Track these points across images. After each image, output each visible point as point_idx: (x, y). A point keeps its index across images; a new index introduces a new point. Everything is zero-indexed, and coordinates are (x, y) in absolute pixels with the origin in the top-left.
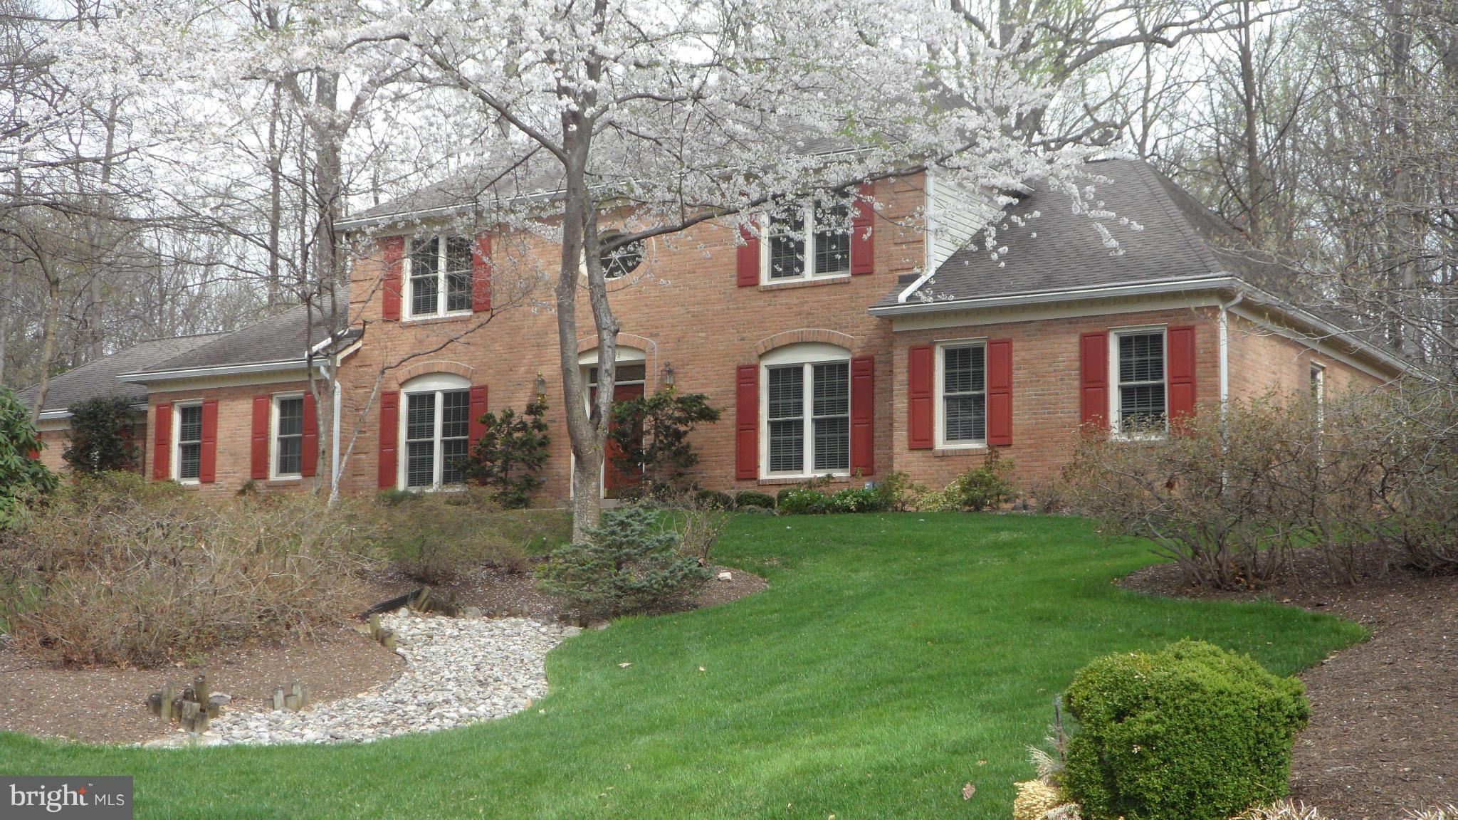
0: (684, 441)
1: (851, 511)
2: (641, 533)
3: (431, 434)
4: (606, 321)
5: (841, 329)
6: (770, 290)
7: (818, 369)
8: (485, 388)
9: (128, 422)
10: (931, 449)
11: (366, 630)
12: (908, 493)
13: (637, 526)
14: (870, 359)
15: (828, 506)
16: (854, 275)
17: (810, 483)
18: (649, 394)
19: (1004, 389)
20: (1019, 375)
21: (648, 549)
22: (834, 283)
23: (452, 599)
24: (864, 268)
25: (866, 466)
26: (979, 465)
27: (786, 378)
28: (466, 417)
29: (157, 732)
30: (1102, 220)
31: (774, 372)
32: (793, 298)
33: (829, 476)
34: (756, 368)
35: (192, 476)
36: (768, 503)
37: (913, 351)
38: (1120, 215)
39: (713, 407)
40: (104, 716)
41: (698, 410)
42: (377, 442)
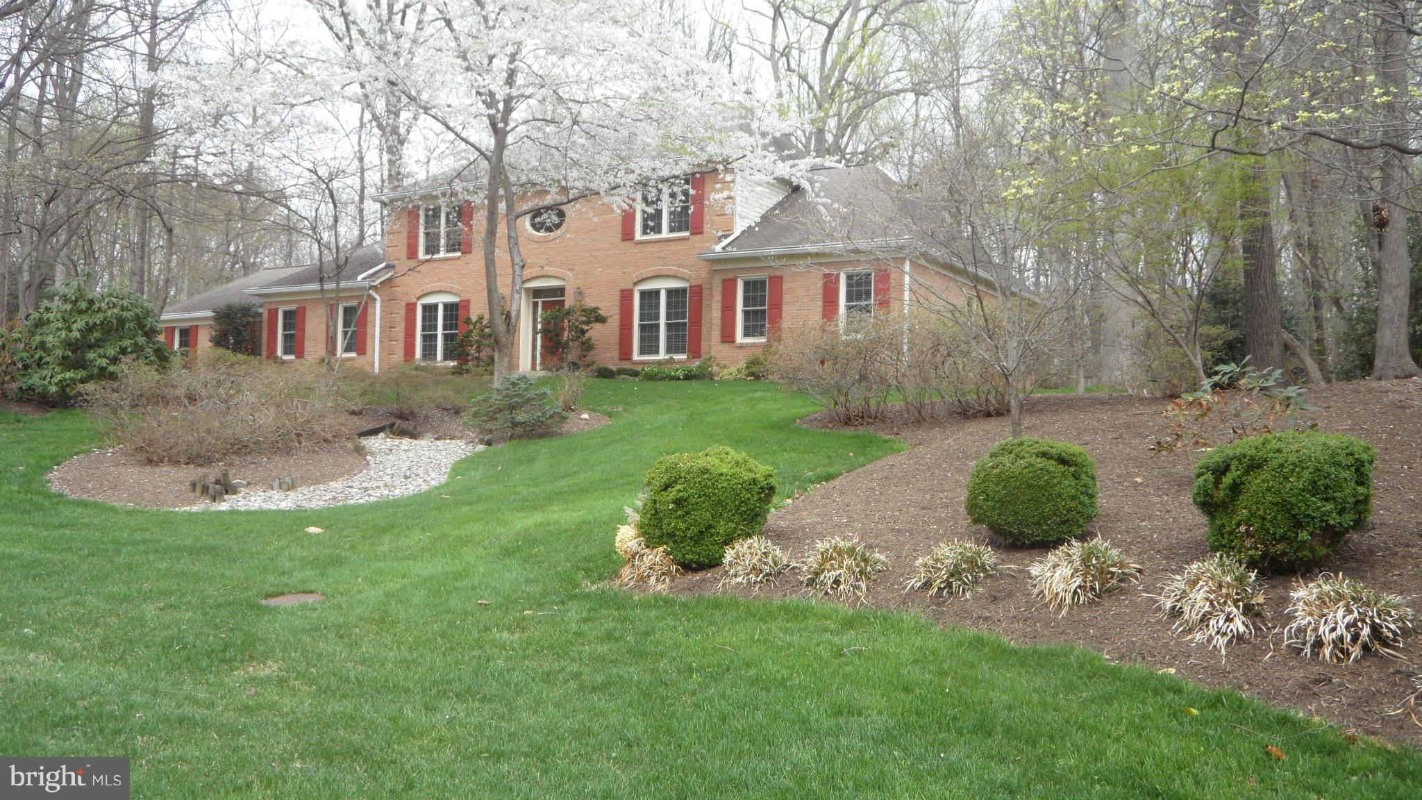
0: (587, 335)
1: (679, 379)
2: (527, 389)
3: (436, 329)
4: (517, 260)
5: (683, 267)
6: (641, 243)
7: (670, 292)
8: (468, 301)
9: (250, 319)
10: (733, 342)
11: (350, 446)
12: (715, 368)
13: (522, 385)
14: (700, 287)
15: (667, 377)
16: (692, 234)
17: (659, 363)
18: (567, 306)
19: (777, 306)
20: (787, 298)
21: (529, 399)
22: (680, 239)
23: (415, 429)
24: (698, 230)
25: (696, 353)
26: (758, 353)
27: (650, 298)
28: (457, 319)
29: (193, 503)
30: (824, 205)
31: (643, 294)
32: (654, 248)
33: (671, 358)
34: (631, 291)
35: (290, 353)
36: (636, 374)
37: (725, 281)
38: (833, 202)
39: (604, 315)
40: (160, 493)
41: (596, 317)
42: (403, 334)
